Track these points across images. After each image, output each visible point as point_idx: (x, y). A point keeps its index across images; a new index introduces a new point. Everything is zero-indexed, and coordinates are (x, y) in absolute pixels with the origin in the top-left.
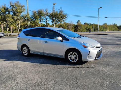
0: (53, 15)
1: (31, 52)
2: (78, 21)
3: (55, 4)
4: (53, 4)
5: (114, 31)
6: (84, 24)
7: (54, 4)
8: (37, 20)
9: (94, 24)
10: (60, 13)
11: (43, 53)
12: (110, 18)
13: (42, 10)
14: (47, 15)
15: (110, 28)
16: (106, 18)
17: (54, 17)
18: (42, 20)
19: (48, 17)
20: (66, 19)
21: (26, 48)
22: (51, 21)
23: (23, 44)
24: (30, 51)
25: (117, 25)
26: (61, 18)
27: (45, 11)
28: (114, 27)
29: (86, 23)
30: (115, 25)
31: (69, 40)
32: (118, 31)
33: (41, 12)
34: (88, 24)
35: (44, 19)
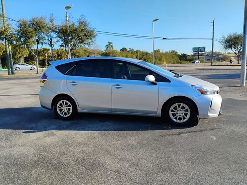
0: (66, 31)
1: (80, 110)
2: (108, 44)
3: (70, 7)
4: (66, 8)
5: (173, 63)
6: (121, 50)
7: (68, 8)
8: (32, 40)
9: (139, 51)
10: (80, 26)
11: (112, 109)
12: (170, 39)
13: (41, 18)
14: (53, 31)
15: (166, 59)
16: (164, 39)
17: (69, 35)
18: (41, 41)
19: (54, 35)
20: (94, 39)
21: (66, 103)
22: (61, 43)
23: (58, 93)
24: (78, 108)
25: (177, 52)
26: (84, 38)
27: (47, 21)
28: (173, 57)
29: (124, 48)
30: (174, 53)
31: (169, 81)
32: (181, 63)
33: (41, 22)
34: (128, 50)
35: (46, 38)
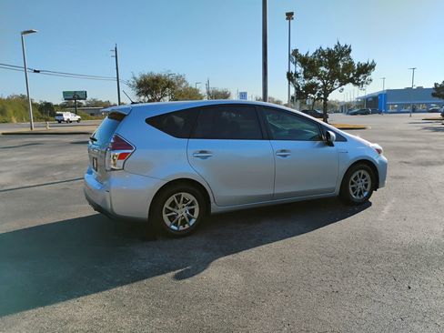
1: (215, 208)
11: (272, 197)
15: (14, 112)
16: (35, 71)
21: (185, 199)
